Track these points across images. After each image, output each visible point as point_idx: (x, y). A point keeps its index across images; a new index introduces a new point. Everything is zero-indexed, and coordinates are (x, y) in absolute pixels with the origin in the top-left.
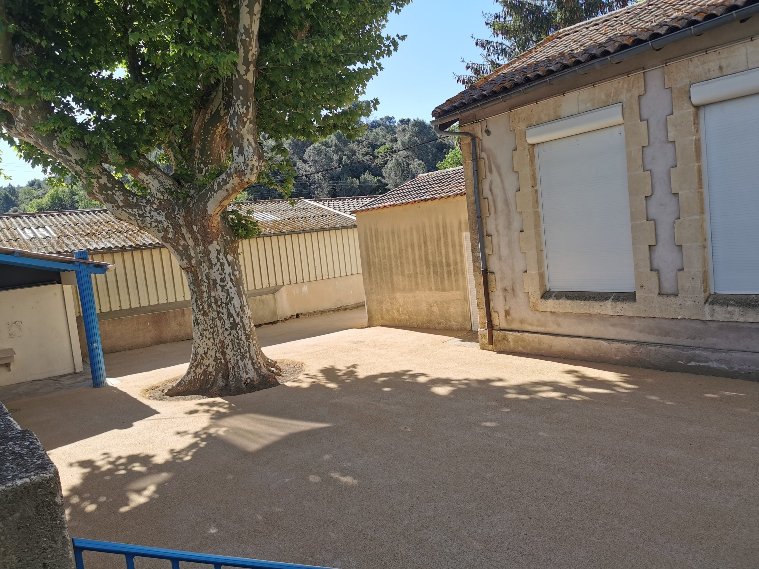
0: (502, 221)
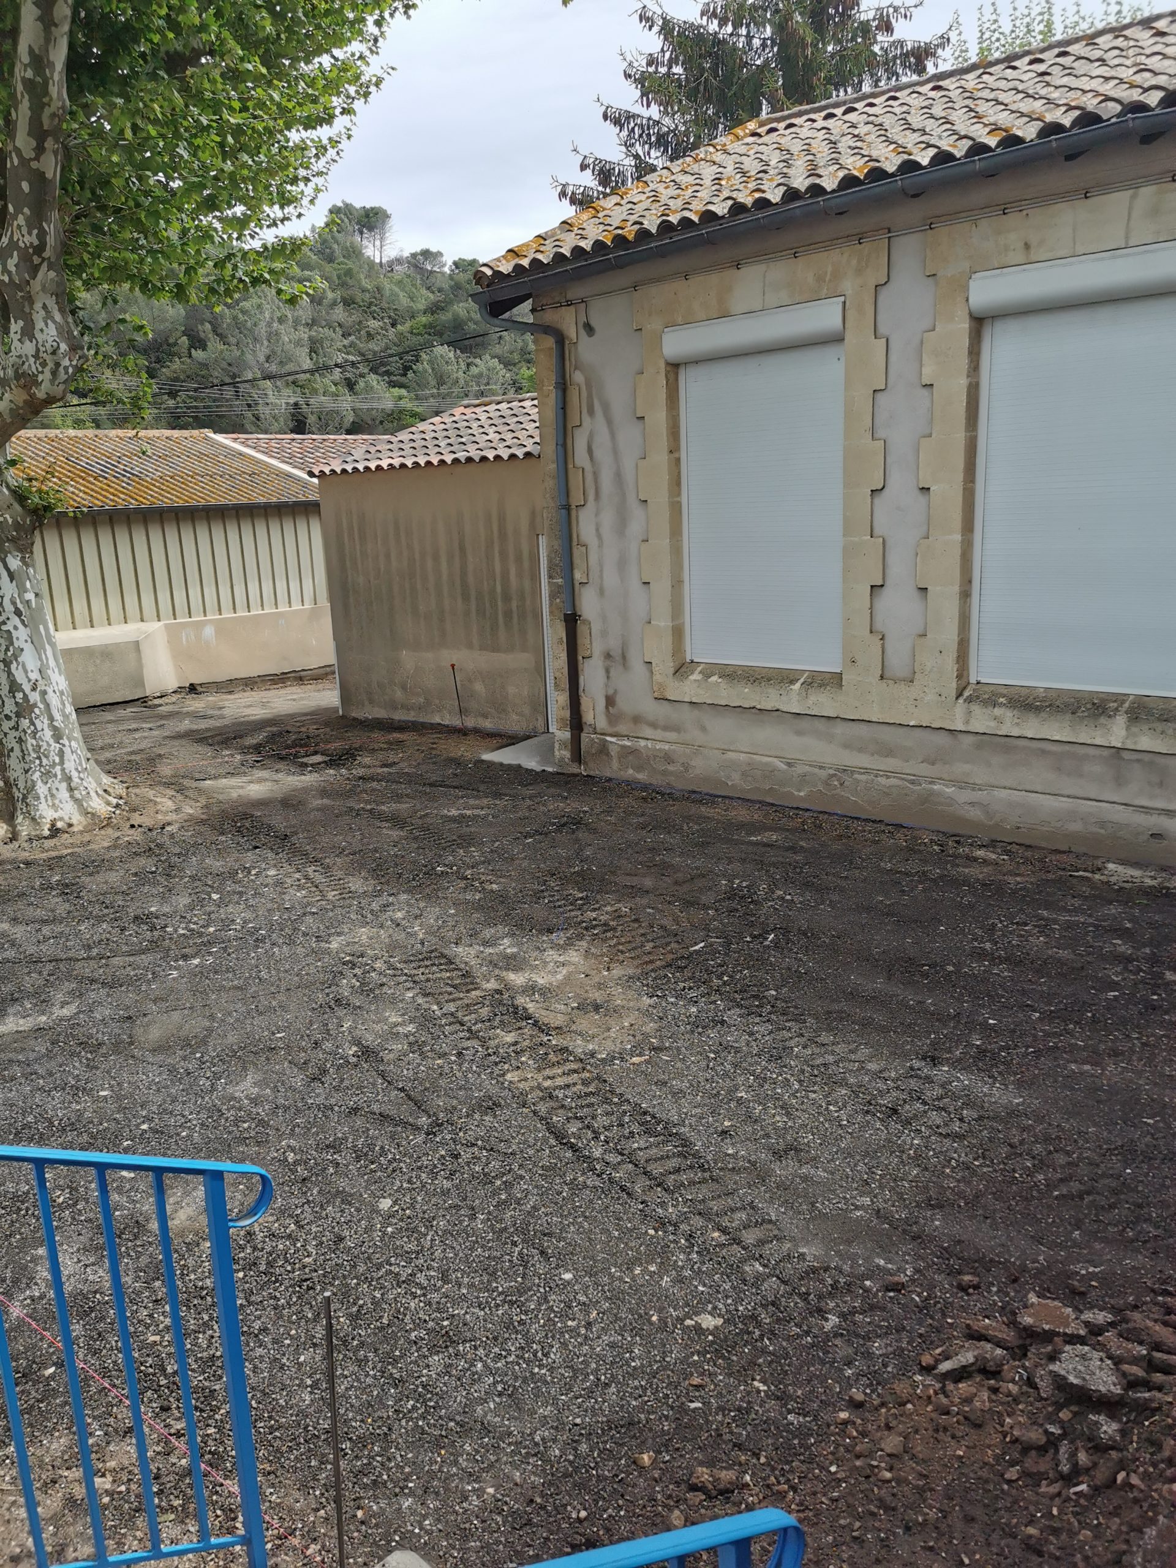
0: (608, 518)
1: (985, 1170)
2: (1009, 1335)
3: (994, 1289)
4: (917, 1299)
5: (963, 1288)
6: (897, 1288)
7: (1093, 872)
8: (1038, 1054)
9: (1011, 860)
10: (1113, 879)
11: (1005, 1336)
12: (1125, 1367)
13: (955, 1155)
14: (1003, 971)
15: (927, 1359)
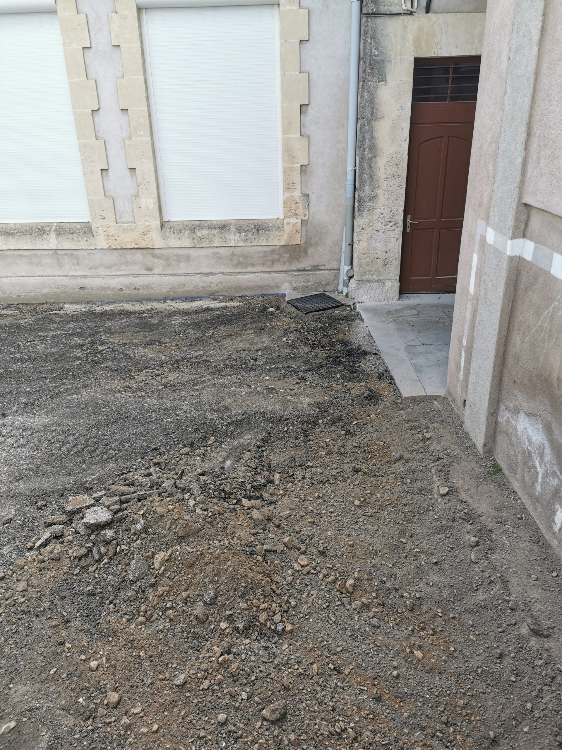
1: (39, 455)
2: (64, 518)
3: (54, 502)
4: (19, 522)
5: (40, 508)
6: (9, 521)
7: (59, 310)
8: (52, 397)
9: (20, 312)
10: (69, 312)
11: (62, 519)
12: (112, 508)
13: (24, 454)
14: (28, 365)
15: (29, 545)
